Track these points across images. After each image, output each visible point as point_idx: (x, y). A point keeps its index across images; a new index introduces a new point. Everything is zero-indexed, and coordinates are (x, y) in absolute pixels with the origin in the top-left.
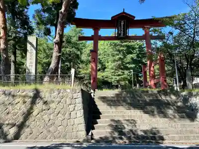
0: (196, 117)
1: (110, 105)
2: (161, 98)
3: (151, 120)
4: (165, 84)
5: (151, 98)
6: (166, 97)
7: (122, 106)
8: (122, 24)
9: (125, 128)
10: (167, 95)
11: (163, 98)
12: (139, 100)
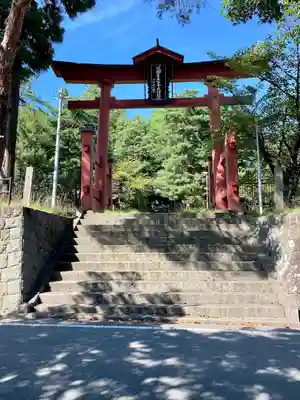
0: (273, 268)
1: (103, 242)
2: (216, 229)
3: (174, 274)
4: (236, 198)
5: (196, 229)
6: (228, 228)
7: (129, 243)
8: (159, 72)
9: (111, 290)
10: (234, 223)
11: (223, 227)
12: (167, 233)
